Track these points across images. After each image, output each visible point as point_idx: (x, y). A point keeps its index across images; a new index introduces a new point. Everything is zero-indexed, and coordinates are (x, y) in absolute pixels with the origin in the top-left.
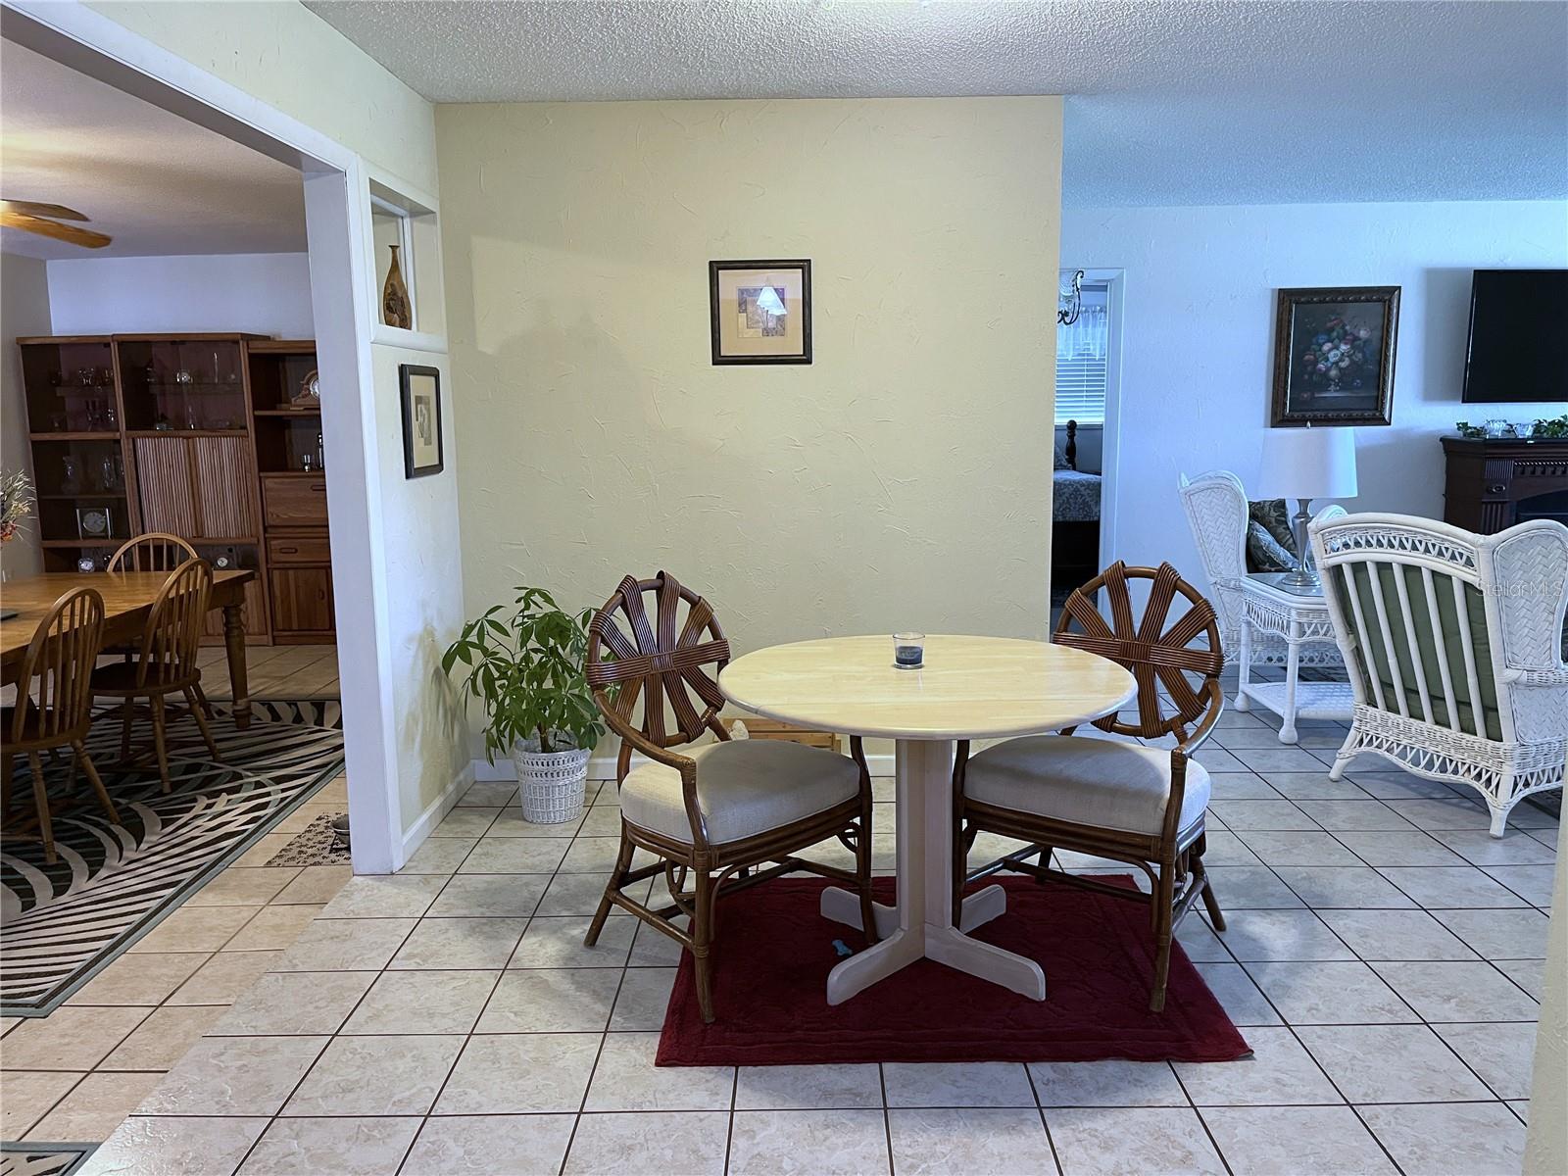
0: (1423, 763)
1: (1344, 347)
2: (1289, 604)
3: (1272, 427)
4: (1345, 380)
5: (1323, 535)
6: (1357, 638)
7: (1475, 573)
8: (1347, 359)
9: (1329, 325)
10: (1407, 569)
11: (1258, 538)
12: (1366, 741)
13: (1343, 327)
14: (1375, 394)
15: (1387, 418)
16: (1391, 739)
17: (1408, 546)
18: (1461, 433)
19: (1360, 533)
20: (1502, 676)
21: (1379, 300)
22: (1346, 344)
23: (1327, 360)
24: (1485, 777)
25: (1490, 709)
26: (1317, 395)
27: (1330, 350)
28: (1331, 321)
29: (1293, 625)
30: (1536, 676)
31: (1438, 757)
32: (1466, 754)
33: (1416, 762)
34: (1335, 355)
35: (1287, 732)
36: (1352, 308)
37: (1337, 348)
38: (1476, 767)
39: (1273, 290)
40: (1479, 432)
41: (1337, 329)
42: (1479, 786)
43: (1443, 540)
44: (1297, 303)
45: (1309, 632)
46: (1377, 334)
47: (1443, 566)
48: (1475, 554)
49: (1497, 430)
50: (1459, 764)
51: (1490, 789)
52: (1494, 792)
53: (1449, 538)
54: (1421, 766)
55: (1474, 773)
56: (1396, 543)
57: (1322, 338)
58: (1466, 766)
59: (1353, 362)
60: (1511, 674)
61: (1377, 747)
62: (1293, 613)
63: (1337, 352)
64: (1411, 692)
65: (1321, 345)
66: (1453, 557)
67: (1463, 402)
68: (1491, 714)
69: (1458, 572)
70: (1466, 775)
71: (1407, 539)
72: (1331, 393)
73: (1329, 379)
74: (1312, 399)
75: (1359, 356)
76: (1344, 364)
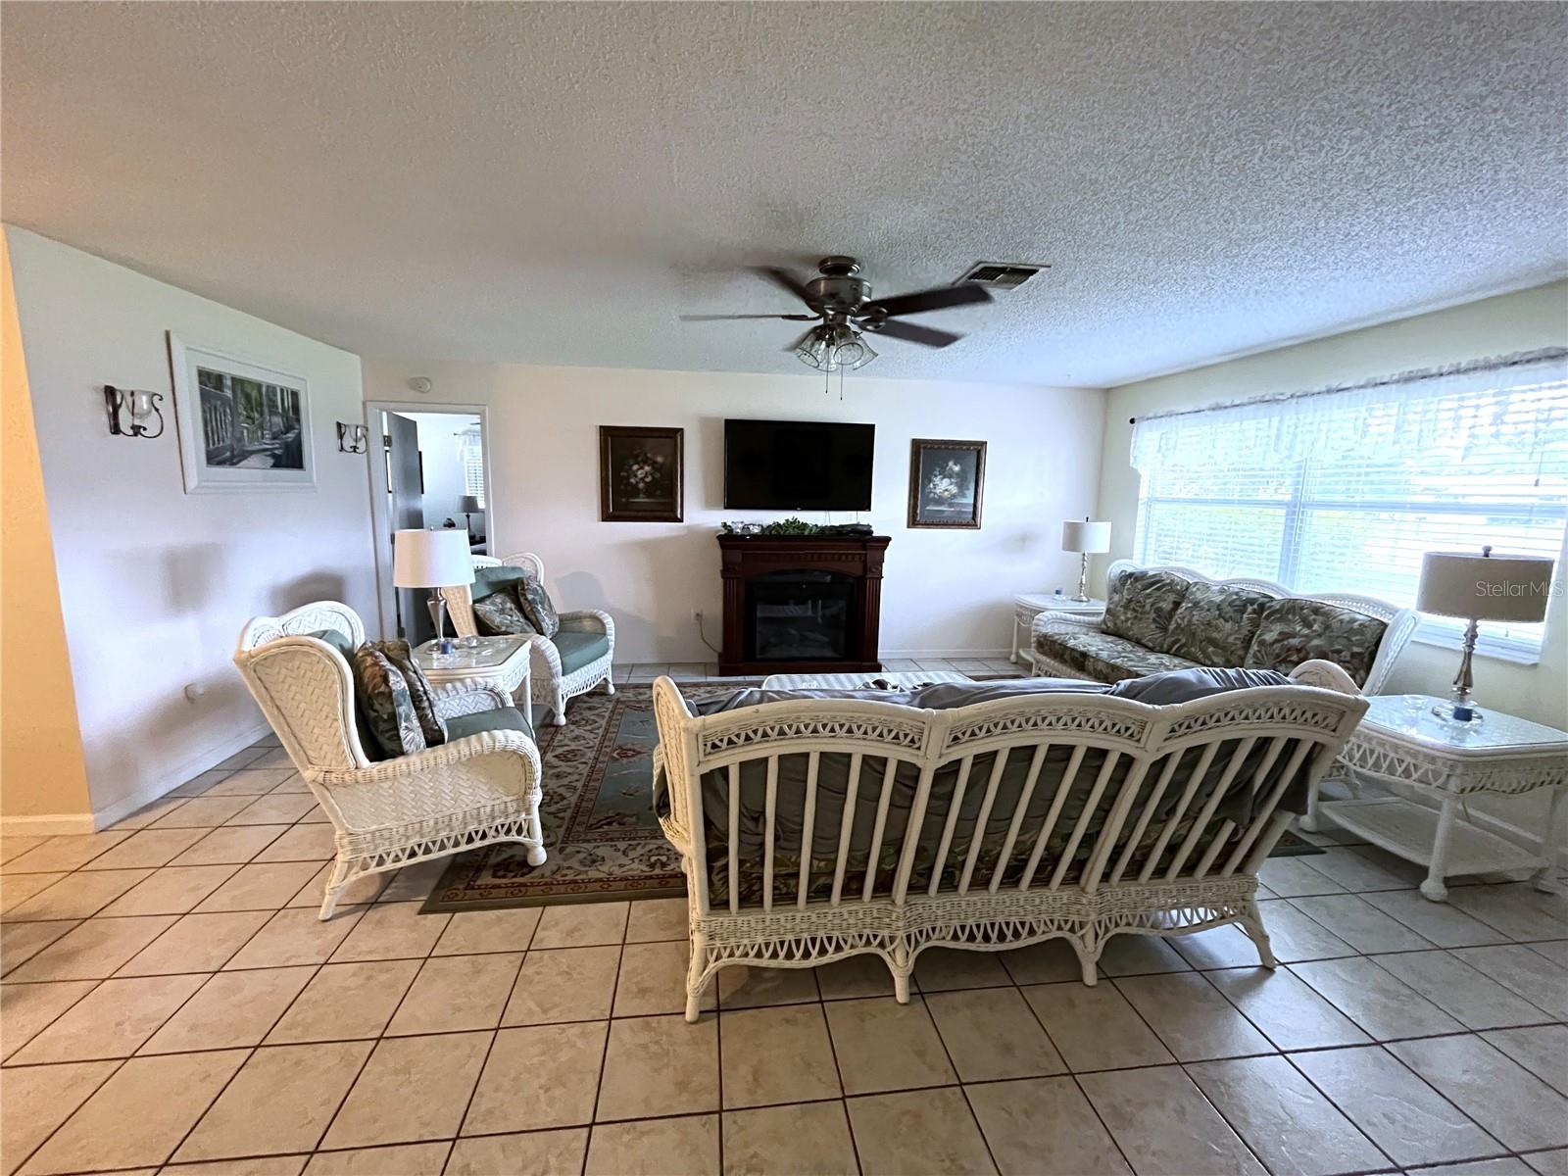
1: (647, 468)
3: (603, 520)
4: (649, 491)
8: (650, 476)
9: (637, 452)
13: (646, 454)
15: (679, 517)
18: (724, 529)
21: (669, 437)
22: (648, 466)
23: (636, 476)
26: (631, 500)
27: (638, 469)
28: (636, 450)
34: (640, 474)
36: (650, 442)
37: (642, 468)
39: (597, 426)
41: (641, 455)
44: (613, 436)
46: (669, 460)
57: (632, 460)
59: (654, 479)
60: (309, 775)
63: (643, 471)
65: (631, 466)
67: (725, 508)
72: (641, 499)
73: (638, 490)
74: (628, 503)
75: (657, 475)
76: (648, 480)
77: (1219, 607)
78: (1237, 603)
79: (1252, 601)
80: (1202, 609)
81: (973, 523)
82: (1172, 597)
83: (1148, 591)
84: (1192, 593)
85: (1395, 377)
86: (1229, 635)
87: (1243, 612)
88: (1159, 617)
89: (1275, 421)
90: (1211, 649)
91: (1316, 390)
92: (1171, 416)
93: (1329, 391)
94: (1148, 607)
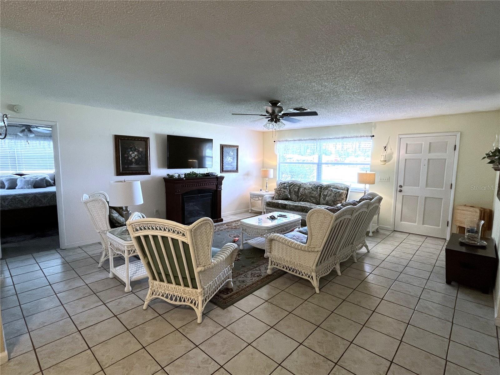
0: (174, 299)
1: (136, 153)
2: (124, 244)
3: (117, 176)
4: (137, 162)
5: (132, 226)
6: (148, 258)
7: (186, 238)
8: (137, 156)
9: (131, 146)
10: (163, 237)
11: (112, 216)
12: (154, 293)
13: (135, 147)
14: (145, 166)
15: (149, 172)
16: (163, 292)
17: (163, 229)
18: (168, 176)
19: (145, 225)
20: (196, 270)
21: (144, 141)
22: (136, 152)
23: (131, 156)
24: (194, 302)
25: (193, 279)
26: (129, 166)
27: (132, 154)
28: (131, 145)
29: (126, 251)
30: (206, 267)
31: (178, 296)
32: (187, 295)
33: (171, 299)
34: (133, 155)
35: (128, 288)
36: (137, 142)
37: (134, 153)
38: (190, 299)
39: (113, 135)
40: (172, 176)
41: (133, 147)
42: (192, 305)
43: (174, 228)
44: (121, 140)
45: (132, 253)
46: (144, 150)
47: (175, 236)
48: (186, 232)
49: (176, 176)
50: (185, 298)
51: (196, 306)
52: (197, 307)
53: (176, 227)
54: (173, 301)
55: (190, 301)
56: (158, 228)
57: (129, 150)
58: (187, 299)
59: (139, 157)
60: (199, 269)
61: (158, 295)
62: (126, 247)
63: (134, 154)
64: (167, 275)
65: (129, 152)
66: (178, 233)
67: (168, 168)
68: (193, 280)
69: (180, 238)
70: (188, 302)
71: (162, 227)
72: (134, 166)
73: (132, 162)
74: (128, 167)
75: (140, 156)
76: (136, 158)
77: (311, 188)
78: (315, 187)
79: (319, 186)
80: (307, 189)
81: (237, 171)
82: (297, 187)
83: (291, 187)
84: (302, 186)
85: (340, 137)
86: (315, 195)
87: (317, 189)
88: (295, 193)
89: (315, 144)
90: (312, 199)
91: (324, 138)
92: (287, 141)
93: (327, 139)
94: (292, 191)
